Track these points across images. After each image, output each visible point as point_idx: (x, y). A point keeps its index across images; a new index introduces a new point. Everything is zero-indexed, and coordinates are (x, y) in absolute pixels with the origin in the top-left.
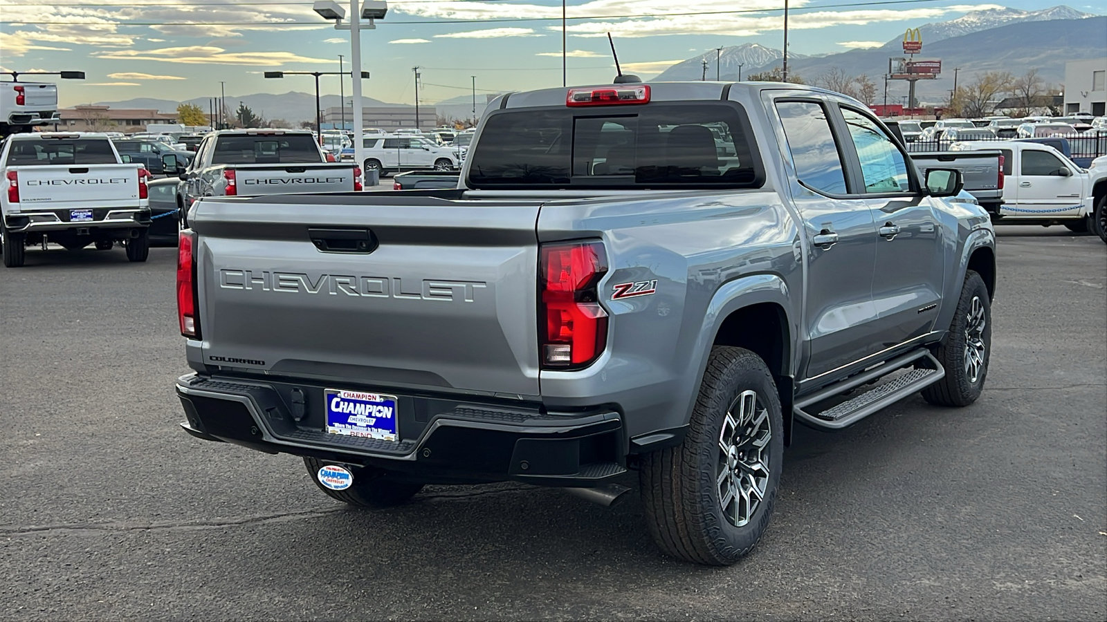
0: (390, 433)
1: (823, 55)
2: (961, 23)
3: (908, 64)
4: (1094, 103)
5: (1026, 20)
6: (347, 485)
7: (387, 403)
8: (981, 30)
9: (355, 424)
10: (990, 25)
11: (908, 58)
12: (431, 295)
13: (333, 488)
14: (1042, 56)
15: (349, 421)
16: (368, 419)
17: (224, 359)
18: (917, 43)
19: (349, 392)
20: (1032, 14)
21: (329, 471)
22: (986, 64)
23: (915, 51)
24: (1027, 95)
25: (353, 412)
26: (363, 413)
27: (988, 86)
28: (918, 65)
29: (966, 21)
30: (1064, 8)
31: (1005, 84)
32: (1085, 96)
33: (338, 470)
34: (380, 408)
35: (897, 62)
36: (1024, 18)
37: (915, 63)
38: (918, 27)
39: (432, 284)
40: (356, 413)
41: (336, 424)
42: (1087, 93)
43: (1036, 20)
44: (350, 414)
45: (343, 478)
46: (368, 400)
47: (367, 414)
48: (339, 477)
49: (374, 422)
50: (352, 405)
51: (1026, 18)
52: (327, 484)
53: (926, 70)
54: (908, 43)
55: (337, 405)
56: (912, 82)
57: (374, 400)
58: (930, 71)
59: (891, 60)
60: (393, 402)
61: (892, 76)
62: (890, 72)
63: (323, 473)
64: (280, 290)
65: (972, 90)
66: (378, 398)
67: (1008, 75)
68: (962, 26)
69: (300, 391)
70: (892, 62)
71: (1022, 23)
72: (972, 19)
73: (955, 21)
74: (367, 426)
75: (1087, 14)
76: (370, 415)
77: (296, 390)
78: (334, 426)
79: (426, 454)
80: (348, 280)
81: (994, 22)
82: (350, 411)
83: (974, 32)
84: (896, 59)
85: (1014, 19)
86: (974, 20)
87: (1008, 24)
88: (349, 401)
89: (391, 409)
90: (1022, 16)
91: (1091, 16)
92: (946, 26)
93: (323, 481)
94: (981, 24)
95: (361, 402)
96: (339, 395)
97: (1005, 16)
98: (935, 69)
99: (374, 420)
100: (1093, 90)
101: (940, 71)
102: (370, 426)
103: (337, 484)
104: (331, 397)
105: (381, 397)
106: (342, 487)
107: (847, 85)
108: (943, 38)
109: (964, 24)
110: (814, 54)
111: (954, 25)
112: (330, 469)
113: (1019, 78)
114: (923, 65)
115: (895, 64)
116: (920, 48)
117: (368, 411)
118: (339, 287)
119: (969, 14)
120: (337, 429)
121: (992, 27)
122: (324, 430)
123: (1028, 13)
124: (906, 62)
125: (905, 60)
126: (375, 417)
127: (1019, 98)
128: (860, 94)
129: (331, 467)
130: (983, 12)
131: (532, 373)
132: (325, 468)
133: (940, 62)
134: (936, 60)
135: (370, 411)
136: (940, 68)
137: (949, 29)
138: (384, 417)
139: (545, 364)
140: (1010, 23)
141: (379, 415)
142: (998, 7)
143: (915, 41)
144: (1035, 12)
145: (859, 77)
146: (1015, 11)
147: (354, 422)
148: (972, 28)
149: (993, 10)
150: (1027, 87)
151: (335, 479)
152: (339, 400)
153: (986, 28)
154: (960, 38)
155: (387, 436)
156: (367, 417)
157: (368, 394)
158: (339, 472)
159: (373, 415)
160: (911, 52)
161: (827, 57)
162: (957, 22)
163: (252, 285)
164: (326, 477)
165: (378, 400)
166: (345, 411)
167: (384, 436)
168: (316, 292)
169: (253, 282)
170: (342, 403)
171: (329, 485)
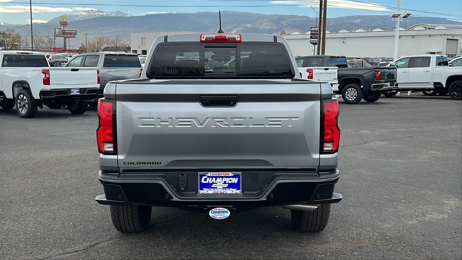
0: (237, 190)
1: (20, 24)
2: (79, 15)
3: (63, 31)
4: (142, 50)
5: (106, 16)
6: (227, 216)
7: (235, 176)
8: (88, 18)
9: (216, 188)
10: (91, 17)
11: (62, 28)
12: (270, 124)
13: (219, 219)
14: (113, 30)
15: (212, 186)
16: (224, 184)
17: (133, 163)
18: (66, 22)
19: (214, 173)
20: (108, 13)
21: (216, 210)
22: (90, 32)
23: (65, 26)
24: (116, 46)
25: (215, 182)
26: (221, 182)
27: (100, 41)
28: (67, 31)
29: (82, 14)
30: (120, 12)
31: (107, 41)
32: (139, 47)
33: (222, 209)
34: (231, 179)
35: (58, 30)
36: (105, 15)
37: (66, 31)
38: (62, 15)
39: (270, 119)
40: (217, 182)
41: (204, 189)
42: (139, 46)
43: (109, 16)
44: (213, 183)
45: (225, 213)
46: (224, 176)
47: (223, 182)
48: (222, 213)
49: (227, 186)
50: (214, 179)
51: (106, 15)
52: (215, 217)
53: (71, 34)
54: (62, 22)
55: (205, 180)
56: (65, 38)
57: (228, 175)
58: (72, 34)
59: (55, 29)
60: (239, 176)
61: (56, 35)
62: (55, 34)
63: (212, 212)
64: (179, 127)
65: (94, 43)
66: (231, 174)
67: (108, 37)
68: (80, 16)
69: (185, 175)
70: (56, 29)
71: (104, 17)
72: (84, 14)
73: (77, 14)
74: (223, 188)
75: (129, 15)
76: (225, 183)
77: (183, 175)
78: (203, 190)
79: (272, 196)
80: (222, 120)
81: (93, 16)
82: (213, 182)
83: (85, 19)
84: (57, 28)
85: (101, 15)
86: (85, 14)
87: (98, 17)
88: (212, 177)
89: (237, 179)
90: (104, 14)
91: (130, 16)
92: (73, 16)
93: (212, 216)
94: (88, 16)
95: (219, 177)
96: (207, 175)
97: (97, 13)
98: (74, 34)
99: (227, 185)
100: (142, 45)
101: (76, 34)
102: (225, 188)
103: (221, 216)
104: (201, 177)
105: (232, 174)
106: (224, 217)
107: (41, 39)
108: (72, 21)
109: (81, 16)
110: (16, 24)
111: (77, 16)
112: (217, 209)
113: (112, 39)
114: (69, 31)
115: (57, 30)
116: (67, 24)
117: (223, 180)
118: (217, 123)
119: (82, 11)
120: (205, 191)
121: (92, 17)
122: (197, 192)
123: (106, 13)
124: (62, 30)
125: (61, 29)
126: (228, 183)
127: (113, 47)
128: (47, 43)
129: (217, 208)
130: (88, 11)
131: (316, 156)
132: (213, 210)
133: (76, 31)
134: (75, 30)
135: (225, 180)
136: (76, 33)
137: (75, 17)
138: (233, 182)
139: (322, 152)
140: (99, 17)
141: (230, 182)
142: (94, 10)
143: (65, 21)
144: (109, 13)
145: (46, 35)
146: (101, 12)
147: (215, 187)
148: (84, 17)
149: (92, 10)
150: (116, 43)
151: (220, 214)
152: (206, 177)
153: (90, 18)
154: (79, 21)
155: (235, 191)
156: (223, 183)
157: (225, 173)
158: (222, 210)
159: (227, 182)
160: (64, 26)
161: (22, 26)
162: (78, 14)
163: (161, 125)
164: (214, 214)
165: (230, 175)
166: (210, 182)
167: (233, 192)
168: (203, 126)
169: (161, 123)
170: (208, 178)
171: (216, 217)
